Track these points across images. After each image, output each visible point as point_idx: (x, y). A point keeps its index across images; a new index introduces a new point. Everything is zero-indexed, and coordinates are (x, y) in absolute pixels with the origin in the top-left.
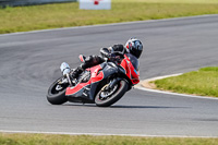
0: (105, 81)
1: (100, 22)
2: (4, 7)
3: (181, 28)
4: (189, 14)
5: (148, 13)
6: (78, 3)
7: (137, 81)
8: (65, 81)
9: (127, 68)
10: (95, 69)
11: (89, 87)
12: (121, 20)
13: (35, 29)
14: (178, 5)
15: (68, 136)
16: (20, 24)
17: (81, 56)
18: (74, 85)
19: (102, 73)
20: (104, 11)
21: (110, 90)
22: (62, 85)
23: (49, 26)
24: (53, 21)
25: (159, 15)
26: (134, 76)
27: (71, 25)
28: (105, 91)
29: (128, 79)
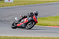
0: (28, 22)
3: (32, 7)
5: (23, 3)
6: (4, 1)
7: (37, 22)
8: (17, 22)
11: (24, 24)
12: (16, 5)
14: (31, 1)
15: (2, 36)
17: (21, 16)
18: (19, 23)
19: (28, 20)
20: (11, 3)
21: (30, 25)
22: (16, 23)
25: (26, 4)
26: (37, 21)
28: (29, 25)
29: (35, 22)
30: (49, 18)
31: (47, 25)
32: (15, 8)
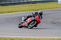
0: (31, 22)
2: (37, 3)
9: (37, 18)
10: (29, 19)
11: (27, 23)
13: (46, 9)
16: (41, 8)
18: (24, 23)
23: (50, 8)
24: (50, 7)
27: (56, 8)
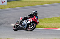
1: (4, 8)
4: (28, 6)
12: (10, 8)
20: (5, 5)
25: (20, 6)
30: (43, 20)
31: (42, 27)
32: (9, 10)
